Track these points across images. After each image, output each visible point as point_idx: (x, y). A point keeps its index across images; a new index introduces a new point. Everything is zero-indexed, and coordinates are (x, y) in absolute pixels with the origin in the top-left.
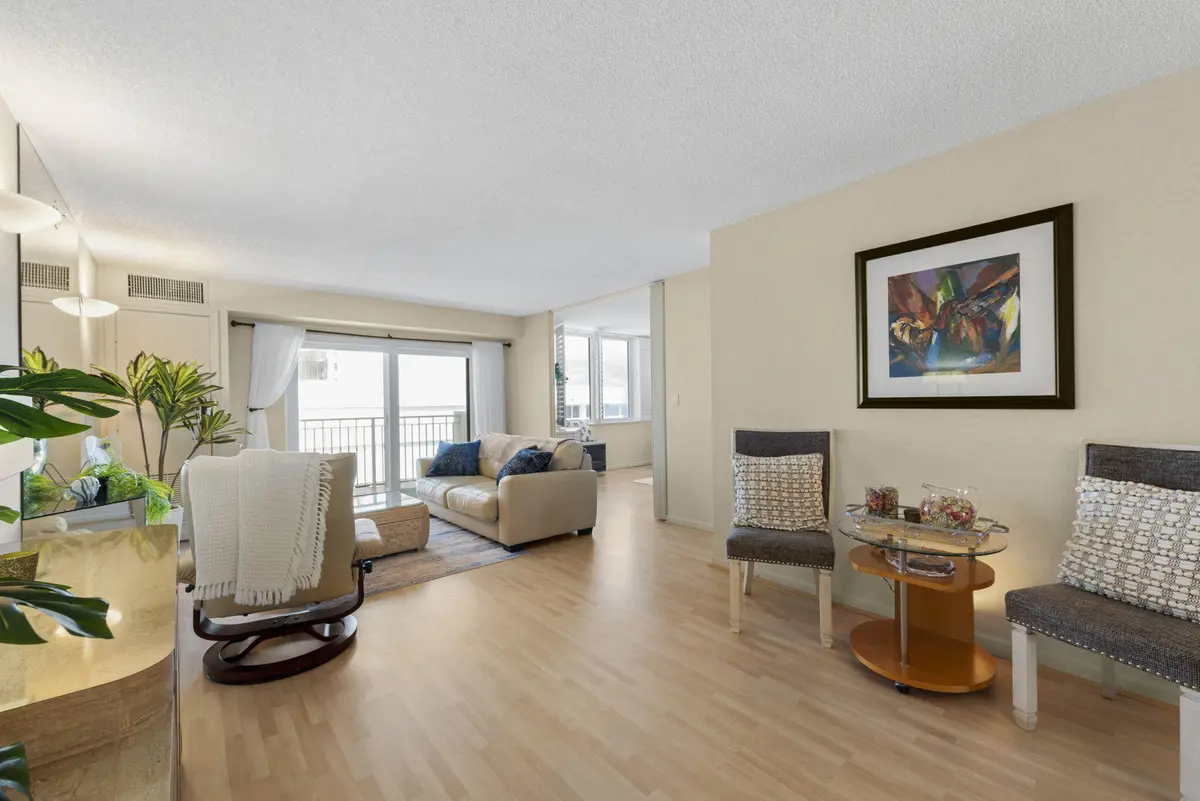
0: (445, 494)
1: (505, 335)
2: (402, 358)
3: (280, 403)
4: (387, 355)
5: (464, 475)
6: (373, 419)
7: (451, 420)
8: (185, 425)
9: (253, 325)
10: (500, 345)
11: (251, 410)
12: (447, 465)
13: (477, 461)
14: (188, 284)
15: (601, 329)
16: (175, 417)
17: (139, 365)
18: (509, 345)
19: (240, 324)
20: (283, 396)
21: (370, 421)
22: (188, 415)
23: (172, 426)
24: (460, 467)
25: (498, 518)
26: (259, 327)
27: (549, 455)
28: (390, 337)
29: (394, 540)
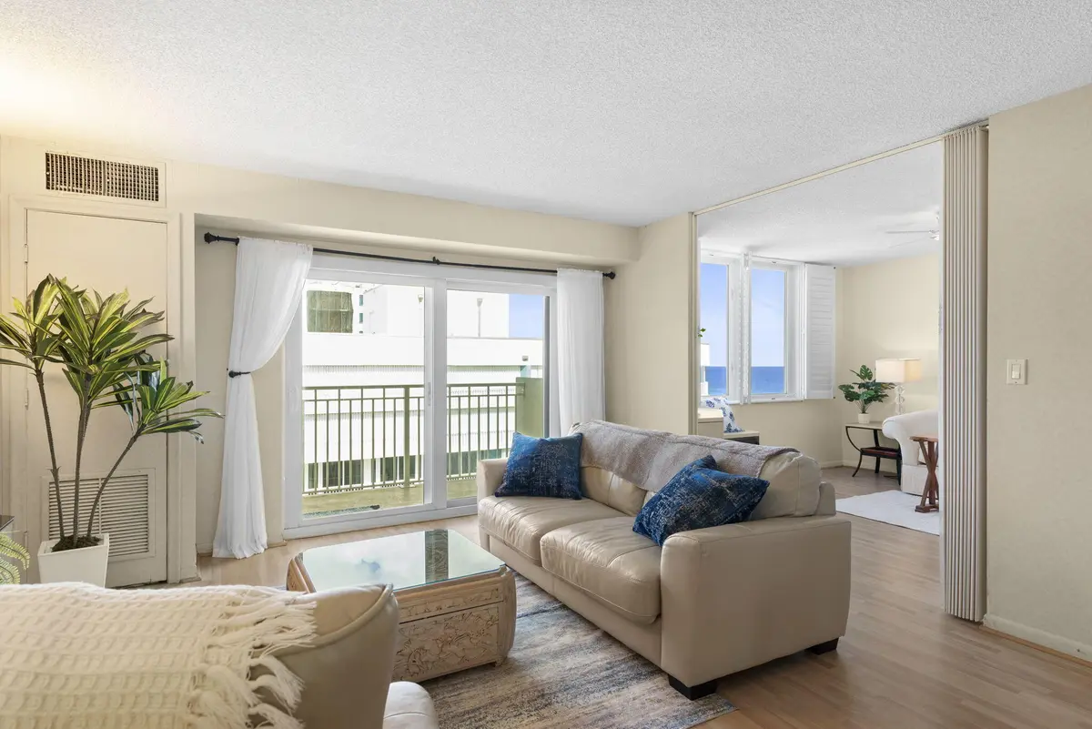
0: (537, 539)
1: (608, 258)
2: (453, 296)
3: (275, 362)
4: (430, 290)
5: (559, 495)
6: (407, 388)
7: (512, 390)
8: (119, 401)
9: (237, 241)
10: (598, 276)
11: (232, 374)
12: (530, 476)
13: (580, 471)
14: (136, 169)
15: (753, 248)
16: (99, 388)
17: (43, 296)
18: (612, 275)
19: (218, 239)
20: (280, 350)
21: (403, 390)
22: (125, 383)
23: (94, 403)
24: (552, 482)
25: (659, 616)
26: (245, 242)
27: (761, 487)
28: (436, 262)
29: (453, 648)
